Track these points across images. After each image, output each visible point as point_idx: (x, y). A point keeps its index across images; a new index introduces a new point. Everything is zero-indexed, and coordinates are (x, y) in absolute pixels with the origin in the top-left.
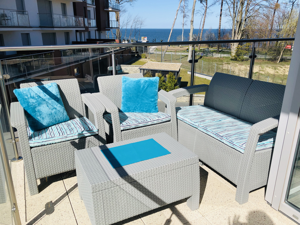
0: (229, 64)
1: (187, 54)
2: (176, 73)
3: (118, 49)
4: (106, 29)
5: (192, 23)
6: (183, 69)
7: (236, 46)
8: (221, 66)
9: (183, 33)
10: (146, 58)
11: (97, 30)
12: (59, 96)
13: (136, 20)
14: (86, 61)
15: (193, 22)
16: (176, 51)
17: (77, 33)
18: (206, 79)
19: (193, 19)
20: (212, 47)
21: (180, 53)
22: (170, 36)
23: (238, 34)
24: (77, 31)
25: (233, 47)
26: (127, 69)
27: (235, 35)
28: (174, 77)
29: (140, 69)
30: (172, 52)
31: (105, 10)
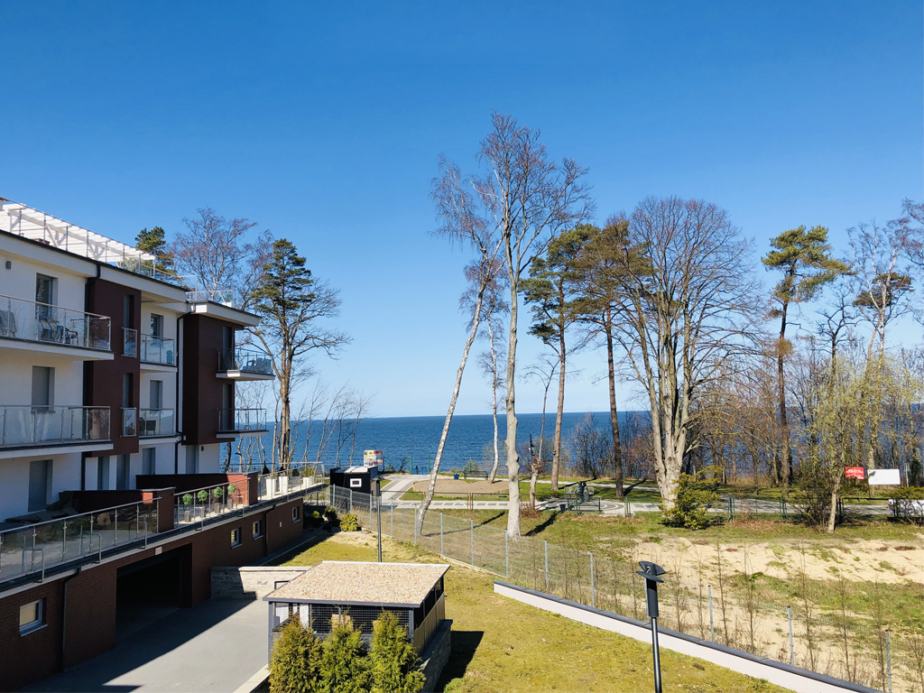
0: (657, 540)
2: (411, 613)
4: (218, 436)
5: (510, 406)
7: (673, 478)
8: (629, 550)
10: (359, 529)
11: (183, 443)
13: (341, 401)
14: (79, 569)
15: (513, 402)
16: (471, 498)
17: (87, 459)
18: (558, 616)
19: (512, 395)
20: (595, 479)
21: (487, 502)
23: (673, 434)
24: (86, 455)
25: (663, 479)
27: (663, 441)
29: (270, 603)
31: (218, 376)
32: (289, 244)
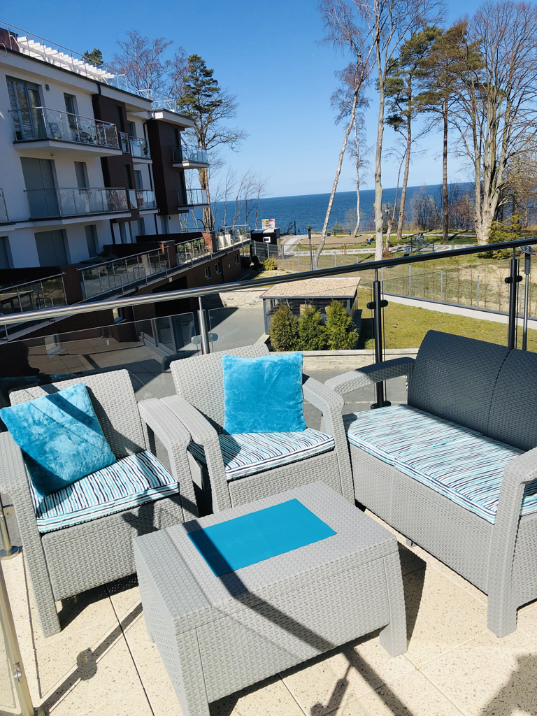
0: (475, 267)
1: (372, 252)
2: (348, 301)
3: (209, 254)
4: (179, 209)
5: (378, 179)
6: (365, 288)
7: (487, 225)
8: (457, 273)
9: (358, 202)
10: (276, 269)
11: (159, 214)
12: (91, 414)
13: (247, 183)
14: (137, 288)
15: (380, 176)
16: (344, 247)
17: (114, 225)
18: (420, 308)
19: (379, 171)
20: (430, 231)
21: (354, 250)
22: (328, 213)
23: (489, 195)
24: (113, 221)
25: (480, 226)
26: (233, 299)
27: (482, 199)
28: (344, 311)
29: (264, 299)
30: (335, 248)
31: (174, 165)
32: (199, 58)
